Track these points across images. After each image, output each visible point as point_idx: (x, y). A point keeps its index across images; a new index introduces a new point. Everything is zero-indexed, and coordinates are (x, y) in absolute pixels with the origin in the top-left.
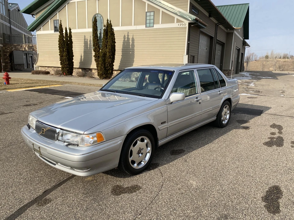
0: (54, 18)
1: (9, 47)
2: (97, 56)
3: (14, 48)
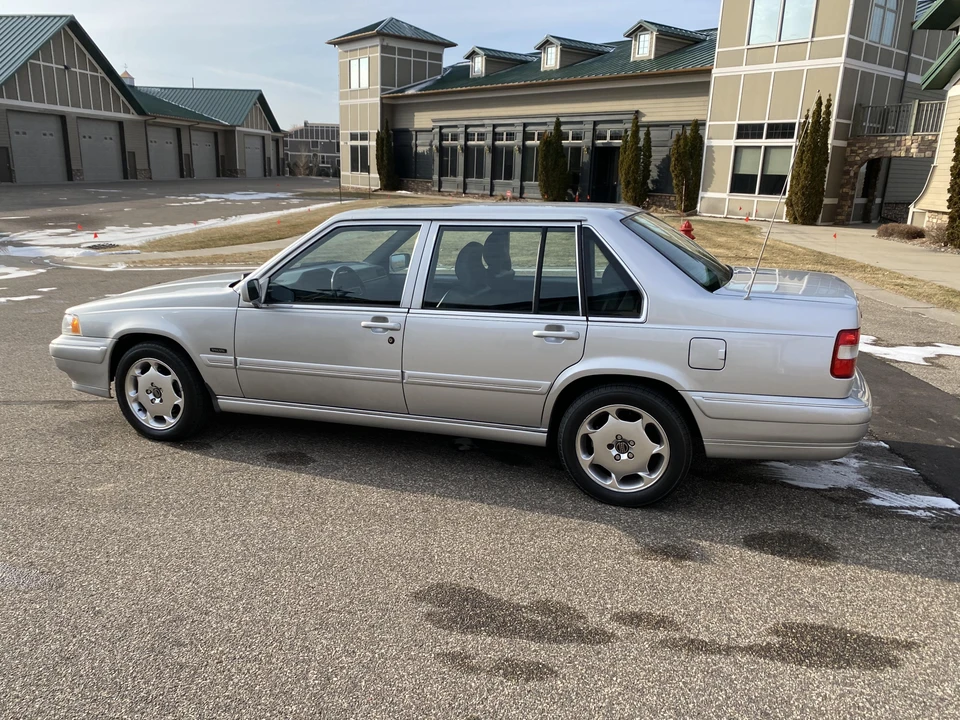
1: (861, 148)
3: (875, 151)
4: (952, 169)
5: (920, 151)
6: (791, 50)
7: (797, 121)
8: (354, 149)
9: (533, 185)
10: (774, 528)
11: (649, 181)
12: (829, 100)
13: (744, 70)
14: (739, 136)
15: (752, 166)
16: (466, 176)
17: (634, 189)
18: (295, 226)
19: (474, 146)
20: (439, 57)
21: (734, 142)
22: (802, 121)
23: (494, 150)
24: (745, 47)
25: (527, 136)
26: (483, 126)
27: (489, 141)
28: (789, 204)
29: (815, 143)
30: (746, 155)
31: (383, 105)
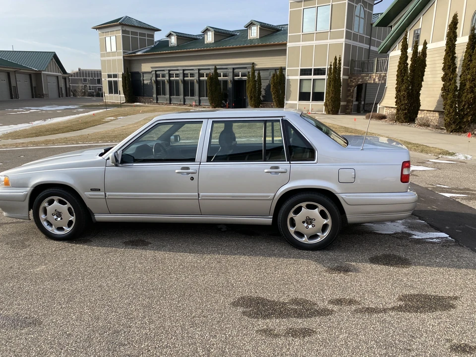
0: (415, 28)
1: (355, 79)
2: (445, 90)
3: (361, 80)
4: (396, 88)
5: (379, 80)
6: (321, 35)
7: (326, 67)
8: (110, 82)
9: (205, 100)
10: (380, 253)
11: (261, 96)
12: (340, 58)
13: (301, 44)
14: (301, 75)
15: (308, 89)
16: (170, 95)
17: (255, 100)
18: (86, 123)
19: (174, 80)
20: (152, 36)
21: (299, 77)
22: (329, 67)
23: (184, 82)
24: (301, 33)
25: (201, 75)
26: (178, 70)
27: (181, 77)
28: (326, 105)
29: (335, 77)
30: (305, 84)
31: (124, 60)
